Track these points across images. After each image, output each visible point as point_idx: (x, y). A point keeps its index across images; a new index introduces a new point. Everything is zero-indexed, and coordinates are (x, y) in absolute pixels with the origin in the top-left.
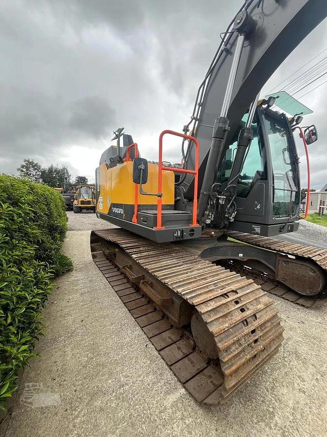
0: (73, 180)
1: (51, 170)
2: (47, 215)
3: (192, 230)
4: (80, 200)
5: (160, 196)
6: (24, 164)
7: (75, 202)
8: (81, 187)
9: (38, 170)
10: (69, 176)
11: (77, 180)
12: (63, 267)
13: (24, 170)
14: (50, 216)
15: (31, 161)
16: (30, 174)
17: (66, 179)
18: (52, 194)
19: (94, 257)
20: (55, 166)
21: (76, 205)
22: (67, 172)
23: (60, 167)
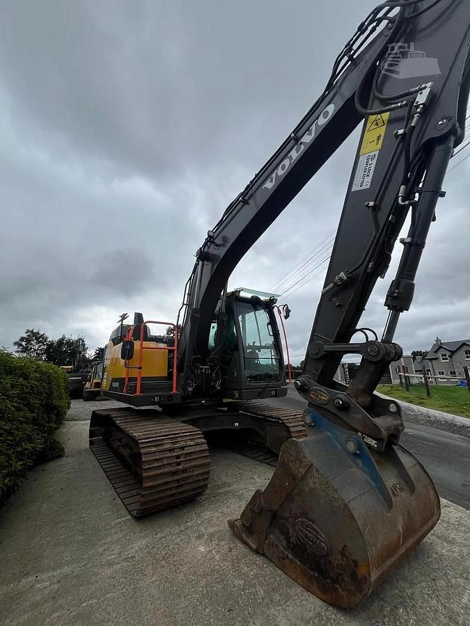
0: (91, 353)
1: (61, 342)
2: (47, 394)
3: (171, 396)
4: (95, 381)
5: (140, 368)
6: (25, 335)
7: (88, 385)
8: (99, 363)
9: (43, 343)
10: (85, 349)
11: (97, 354)
12: (52, 452)
13: (24, 343)
14: (50, 395)
15: (35, 331)
16: (31, 348)
17: (80, 353)
18: (56, 373)
19: (91, 443)
20: (68, 337)
21: (87, 388)
22: (84, 345)
23: (75, 338)
